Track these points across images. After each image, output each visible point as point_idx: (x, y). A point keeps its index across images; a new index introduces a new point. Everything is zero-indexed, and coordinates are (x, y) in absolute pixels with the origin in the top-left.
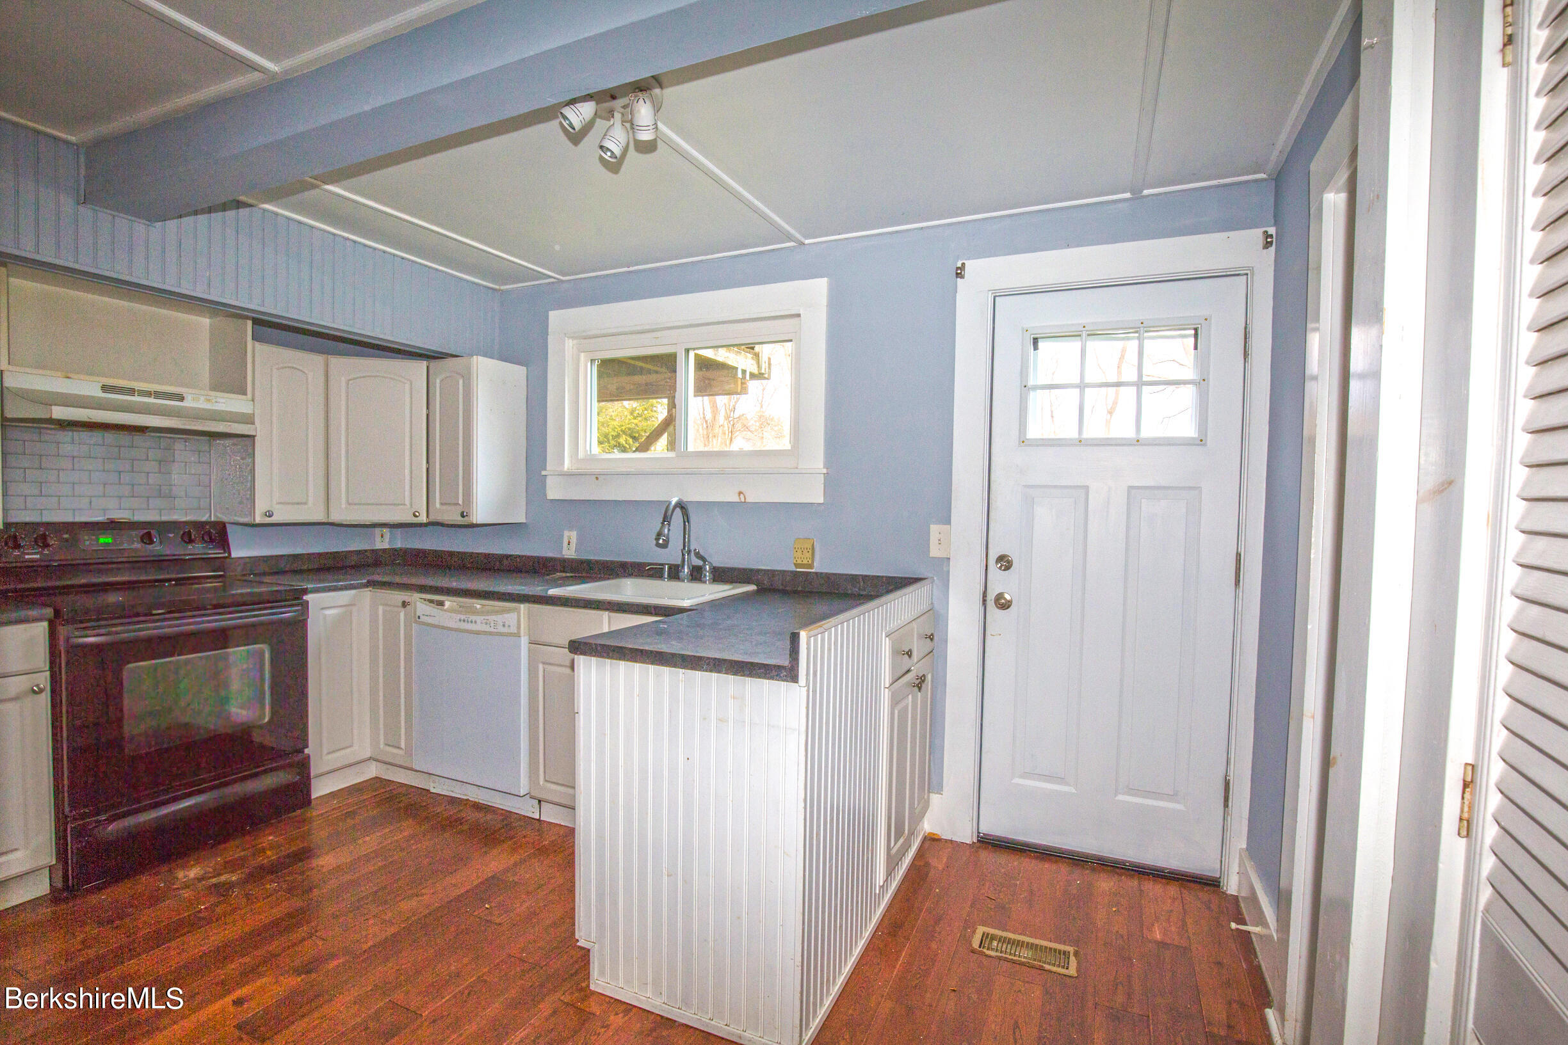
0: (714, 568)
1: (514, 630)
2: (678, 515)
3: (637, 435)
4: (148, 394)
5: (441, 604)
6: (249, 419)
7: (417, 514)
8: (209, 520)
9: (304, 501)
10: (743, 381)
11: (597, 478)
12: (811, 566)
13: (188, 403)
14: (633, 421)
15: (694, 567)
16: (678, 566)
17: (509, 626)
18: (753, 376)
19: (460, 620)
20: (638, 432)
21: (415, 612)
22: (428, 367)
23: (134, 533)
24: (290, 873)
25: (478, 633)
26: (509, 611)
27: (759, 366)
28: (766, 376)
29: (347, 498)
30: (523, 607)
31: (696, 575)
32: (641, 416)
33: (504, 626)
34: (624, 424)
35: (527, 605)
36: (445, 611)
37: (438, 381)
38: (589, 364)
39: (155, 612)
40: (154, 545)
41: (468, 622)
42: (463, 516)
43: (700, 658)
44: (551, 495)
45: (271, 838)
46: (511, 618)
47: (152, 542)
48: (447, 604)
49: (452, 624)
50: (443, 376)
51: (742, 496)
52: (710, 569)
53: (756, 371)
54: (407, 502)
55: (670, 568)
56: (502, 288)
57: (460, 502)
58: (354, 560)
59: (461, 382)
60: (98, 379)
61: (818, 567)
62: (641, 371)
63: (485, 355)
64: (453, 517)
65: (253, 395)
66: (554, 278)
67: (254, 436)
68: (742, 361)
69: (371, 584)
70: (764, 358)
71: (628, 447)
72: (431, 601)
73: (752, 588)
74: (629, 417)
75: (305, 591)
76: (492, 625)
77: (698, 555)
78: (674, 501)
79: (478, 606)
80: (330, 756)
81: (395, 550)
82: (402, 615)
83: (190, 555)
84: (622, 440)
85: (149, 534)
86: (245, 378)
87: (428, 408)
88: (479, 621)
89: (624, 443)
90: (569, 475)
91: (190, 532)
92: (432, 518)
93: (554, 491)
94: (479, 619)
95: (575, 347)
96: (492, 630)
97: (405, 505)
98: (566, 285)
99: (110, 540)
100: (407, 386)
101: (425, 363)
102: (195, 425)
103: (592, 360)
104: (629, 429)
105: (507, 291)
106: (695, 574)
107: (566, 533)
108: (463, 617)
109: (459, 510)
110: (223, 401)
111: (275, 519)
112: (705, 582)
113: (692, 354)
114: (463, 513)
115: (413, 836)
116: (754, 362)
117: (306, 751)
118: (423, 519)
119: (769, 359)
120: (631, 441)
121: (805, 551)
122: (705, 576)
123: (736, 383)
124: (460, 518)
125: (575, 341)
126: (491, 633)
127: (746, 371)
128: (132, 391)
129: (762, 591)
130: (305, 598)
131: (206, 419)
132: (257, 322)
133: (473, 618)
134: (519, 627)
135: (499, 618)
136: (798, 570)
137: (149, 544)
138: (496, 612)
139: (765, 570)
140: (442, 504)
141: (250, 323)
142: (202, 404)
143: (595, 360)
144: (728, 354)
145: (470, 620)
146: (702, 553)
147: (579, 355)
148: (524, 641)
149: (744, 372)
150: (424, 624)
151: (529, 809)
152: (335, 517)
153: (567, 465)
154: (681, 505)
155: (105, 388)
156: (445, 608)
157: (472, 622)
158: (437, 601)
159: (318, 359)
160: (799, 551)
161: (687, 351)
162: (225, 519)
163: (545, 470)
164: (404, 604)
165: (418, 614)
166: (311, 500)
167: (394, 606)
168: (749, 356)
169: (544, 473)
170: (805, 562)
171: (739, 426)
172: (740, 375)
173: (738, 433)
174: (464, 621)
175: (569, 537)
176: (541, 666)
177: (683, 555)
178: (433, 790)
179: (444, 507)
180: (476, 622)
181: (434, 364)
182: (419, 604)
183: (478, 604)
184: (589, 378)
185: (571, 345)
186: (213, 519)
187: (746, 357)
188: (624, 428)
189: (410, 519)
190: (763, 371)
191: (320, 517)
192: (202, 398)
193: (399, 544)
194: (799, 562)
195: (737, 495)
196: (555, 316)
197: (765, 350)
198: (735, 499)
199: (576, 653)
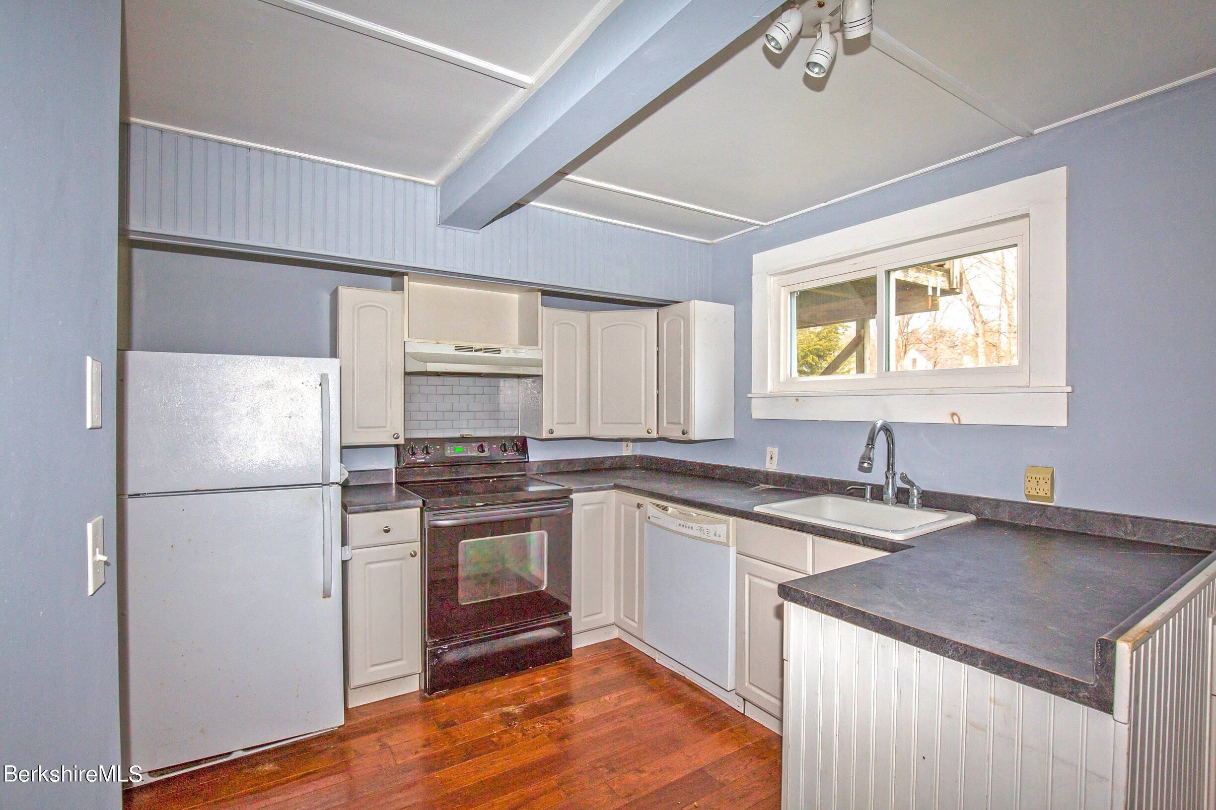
0: (923, 491)
1: (723, 539)
2: (881, 438)
3: (822, 354)
4: (480, 350)
5: (665, 509)
6: (539, 364)
7: (650, 431)
8: (517, 435)
9: (574, 422)
10: (934, 298)
11: (797, 400)
12: (1051, 499)
13: (503, 354)
14: (818, 342)
15: (899, 489)
16: (882, 486)
17: (720, 536)
18: (944, 292)
19: (680, 525)
20: (823, 351)
21: (646, 513)
22: (658, 313)
23: (474, 445)
24: (553, 718)
25: (694, 538)
26: (720, 522)
27: (950, 282)
28: (958, 291)
29: (602, 419)
30: (732, 519)
31: (902, 497)
32: (825, 338)
33: (715, 535)
34: (811, 345)
35: (735, 518)
36: (669, 515)
37: (665, 324)
38: (789, 296)
39: (477, 504)
40: (484, 453)
41: (686, 527)
42: (684, 434)
43: (944, 640)
44: (755, 415)
45: (544, 679)
46: (721, 529)
47: (483, 451)
48: (670, 509)
49: (674, 528)
50: (668, 320)
51: (955, 417)
52: (918, 493)
53: (947, 287)
54: (643, 422)
55: (872, 489)
56: (715, 241)
57: (682, 422)
58: (607, 465)
59: (682, 323)
60: (451, 343)
61: (1059, 500)
62: (830, 299)
63: (701, 299)
64: (677, 434)
65: (542, 346)
66: (757, 225)
67: (542, 376)
68: (934, 280)
69: (617, 487)
70: (956, 273)
71: (814, 364)
72: (658, 506)
73: (970, 518)
74: (815, 339)
75: (570, 491)
76: (706, 533)
77: (904, 478)
78: (879, 424)
79: (694, 515)
80: (587, 619)
81: (635, 456)
82: (637, 513)
83: (505, 460)
84: (809, 359)
85: (482, 446)
86: (537, 333)
87: (658, 346)
88: (694, 528)
89: (811, 361)
90: (772, 397)
91: (504, 443)
92: (663, 434)
93: (758, 412)
94: (695, 526)
95: (775, 283)
96: (705, 537)
97: (641, 423)
98: (768, 230)
99: (461, 450)
100: (643, 329)
101: (655, 311)
102: (505, 370)
103: (791, 293)
104: (816, 349)
105: (718, 243)
106: (900, 496)
107: (769, 449)
108: (682, 522)
109: (681, 428)
110: (523, 351)
111: (556, 435)
112: (912, 507)
113: (894, 276)
114: (683, 431)
115: (640, 705)
116: (945, 279)
117: (570, 614)
118: (654, 435)
119: (961, 274)
120: (816, 359)
121: (1042, 482)
122: (913, 501)
123: (926, 300)
124: (682, 435)
125: (776, 278)
126: (705, 540)
127: (936, 288)
128: (470, 349)
129: (983, 523)
130: (571, 496)
131: (513, 366)
132: (545, 293)
133: (690, 524)
134: (728, 538)
135: (712, 528)
136: (1030, 502)
137: (481, 452)
138: (709, 523)
139: (985, 499)
140: (668, 423)
141: (540, 294)
142: (511, 355)
143: (794, 292)
144: (917, 274)
145: (687, 526)
146: (909, 477)
147: (781, 289)
148: (733, 551)
149: (934, 289)
150: (652, 523)
151: (736, 704)
152: (593, 434)
153: (770, 388)
154: (886, 429)
155: (458, 348)
156: (669, 512)
157: (689, 527)
158: (663, 506)
159: (582, 315)
160: (1033, 481)
161: (888, 273)
162: (527, 434)
163: (750, 393)
164: (639, 506)
165: (648, 515)
166: (578, 421)
167: (632, 506)
168: (940, 273)
169: (749, 396)
170: (1042, 493)
171: (912, 339)
172: (930, 292)
173: (911, 346)
174: (683, 526)
175: (772, 453)
176: (747, 577)
177: (887, 477)
178: (657, 661)
179: (670, 426)
180: (692, 528)
181: (663, 310)
182: (649, 506)
183: (694, 511)
184: (788, 310)
185: (772, 282)
186: (520, 435)
187: (936, 275)
188: (811, 349)
189: (645, 435)
190: (955, 286)
191: (584, 433)
192: (511, 350)
193: (638, 452)
194: (1033, 493)
195: (950, 417)
196: (757, 258)
197: (956, 267)
198: (948, 420)
199: (785, 599)
